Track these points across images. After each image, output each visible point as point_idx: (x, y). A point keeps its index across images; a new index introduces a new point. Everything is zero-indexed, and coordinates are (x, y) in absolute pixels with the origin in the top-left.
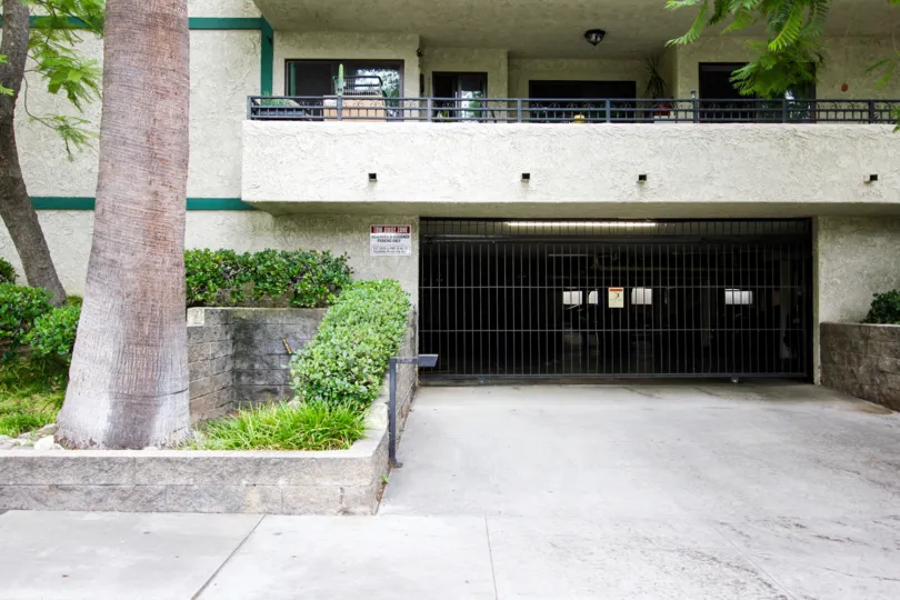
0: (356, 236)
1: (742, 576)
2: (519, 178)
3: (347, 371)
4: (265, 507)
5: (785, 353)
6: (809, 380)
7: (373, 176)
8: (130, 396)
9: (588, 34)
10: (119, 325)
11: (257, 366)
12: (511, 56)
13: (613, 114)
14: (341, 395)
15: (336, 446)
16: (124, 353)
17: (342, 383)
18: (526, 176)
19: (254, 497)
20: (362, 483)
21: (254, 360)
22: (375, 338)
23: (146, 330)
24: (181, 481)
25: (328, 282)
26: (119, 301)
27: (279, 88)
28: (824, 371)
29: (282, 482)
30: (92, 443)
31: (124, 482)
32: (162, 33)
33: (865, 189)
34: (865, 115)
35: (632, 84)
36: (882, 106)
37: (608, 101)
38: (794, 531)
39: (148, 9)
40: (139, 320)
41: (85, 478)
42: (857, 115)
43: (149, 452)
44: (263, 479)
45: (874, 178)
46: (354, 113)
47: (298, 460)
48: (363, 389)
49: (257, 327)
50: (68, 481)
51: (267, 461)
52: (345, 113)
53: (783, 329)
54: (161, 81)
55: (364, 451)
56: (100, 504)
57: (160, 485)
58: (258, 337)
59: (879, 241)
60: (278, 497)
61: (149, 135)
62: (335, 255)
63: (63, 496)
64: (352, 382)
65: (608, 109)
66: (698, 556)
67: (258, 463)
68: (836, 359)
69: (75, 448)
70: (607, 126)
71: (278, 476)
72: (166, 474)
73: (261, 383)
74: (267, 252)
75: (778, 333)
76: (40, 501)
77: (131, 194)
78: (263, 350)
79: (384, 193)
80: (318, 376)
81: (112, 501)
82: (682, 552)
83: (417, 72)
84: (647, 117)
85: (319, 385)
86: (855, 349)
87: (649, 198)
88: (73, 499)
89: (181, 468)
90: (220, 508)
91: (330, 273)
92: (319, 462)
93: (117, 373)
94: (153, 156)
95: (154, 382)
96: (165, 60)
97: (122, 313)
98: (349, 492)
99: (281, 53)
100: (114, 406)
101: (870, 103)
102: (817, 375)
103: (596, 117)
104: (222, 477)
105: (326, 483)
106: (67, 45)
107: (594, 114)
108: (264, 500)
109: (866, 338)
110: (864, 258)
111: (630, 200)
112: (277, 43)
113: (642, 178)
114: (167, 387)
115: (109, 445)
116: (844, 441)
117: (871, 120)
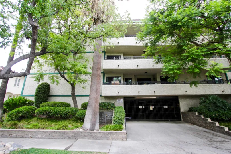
0: (115, 100)
1: (180, 149)
2: (138, 92)
3: (120, 119)
4: (112, 139)
5: (175, 116)
6: (181, 120)
7: (119, 92)
8: (93, 123)
9: (145, 73)
10: (92, 113)
11: (102, 119)
12: (135, 76)
13: (150, 83)
14: (119, 123)
15: (120, 130)
16: (92, 117)
17: (119, 121)
18: (139, 92)
19: (110, 138)
20: (125, 136)
21: (102, 118)
22: (123, 115)
23: (95, 114)
24: (101, 135)
25: (112, 106)
26: (92, 110)
27: (105, 81)
28: (183, 119)
29: (114, 135)
30: (87, 130)
31: (93, 135)
32: (98, 77)
33: (185, 93)
34: (183, 83)
35: (151, 79)
36: (185, 82)
37: (149, 82)
38: (186, 143)
39: (97, 74)
40: (94, 113)
41: (88, 135)
42: (182, 83)
43: (95, 131)
44: (112, 135)
45: (186, 91)
46: (116, 84)
47: (116, 132)
48: (122, 122)
49: (103, 113)
50: (86, 135)
51: (112, 132)
52: (115, 84)
53: (175, 113)
54: (98, 82)
55: (124, 131)
56: (90, 138)
57: (98, 136)
58: (103, 114)
59: (188, 100)
60: (114, 138)
61: (96, 89)
62: (113, 102)
63: (85, 137)
64: (121, 121)
65: (149, 83)
66: (173, 146)
67: (111, 133)
68: (184, 117)
69: (85, 130)
70: (149, 85)
71: (113, 135)
72: (99, 134)
73: (103, 121)
74: (104, 102)
75: (174, 113)
76: (83, 138)
77: (94, 96)
78: (103, 116)
79: (120, 94)
80: (116, 120)
81: (92, 138)
82: (171, 146)
83: (123, 78)
84: (154, 84)
85: (116, 122)
86: (187, 115)
87: (155, 95)
88: (86, 138)
89: (101, 133)
90: (106, 139)
91: (113, 105)
92: (119, 132)
93: (91, 120)
94: (97, 91)
95: (96, 121)
96: (99, 80)
97: (92, 112)
98: (123, 137)
99: (106, 76)
100: (91, 124)
101: (184, 81)
102: (182, 120)
103: (148, 84)
104: (106, 135)
105: (120, 136)
106: (80, 76)
107: (147, 83)
108: (112, 138)
109: (189, 114)
110: (186, 102)
111: (153, 95)
112: (105, 75)
113: (155, 92)
114: (97, 122)
115: (90, 130)
116: (189, 130)
117: (184, 84)
